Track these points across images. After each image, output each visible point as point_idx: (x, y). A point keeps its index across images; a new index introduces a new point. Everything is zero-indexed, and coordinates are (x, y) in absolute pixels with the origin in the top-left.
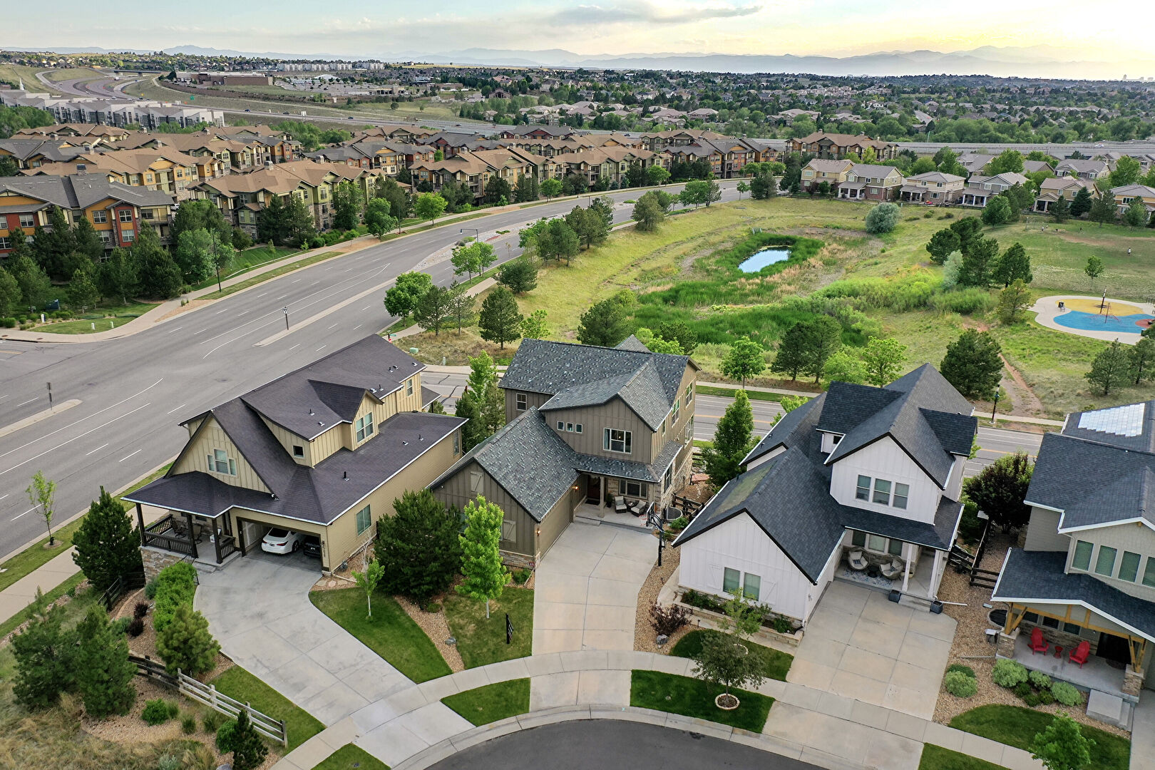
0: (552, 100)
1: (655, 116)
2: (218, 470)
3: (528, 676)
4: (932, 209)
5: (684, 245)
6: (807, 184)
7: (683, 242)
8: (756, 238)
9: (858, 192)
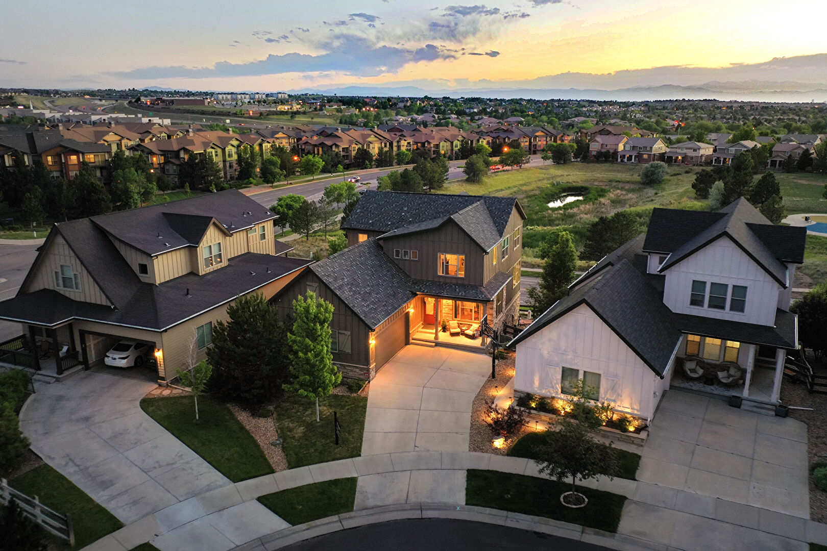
0: (406, 113)
1: (479, 122)
2: (65, 286)
3: (355, 475)
4: (690, 167)
5: (503, 192)
6: (594, 153)
7: (502, 190)
8: (558, 187)
9: (633, 157)
